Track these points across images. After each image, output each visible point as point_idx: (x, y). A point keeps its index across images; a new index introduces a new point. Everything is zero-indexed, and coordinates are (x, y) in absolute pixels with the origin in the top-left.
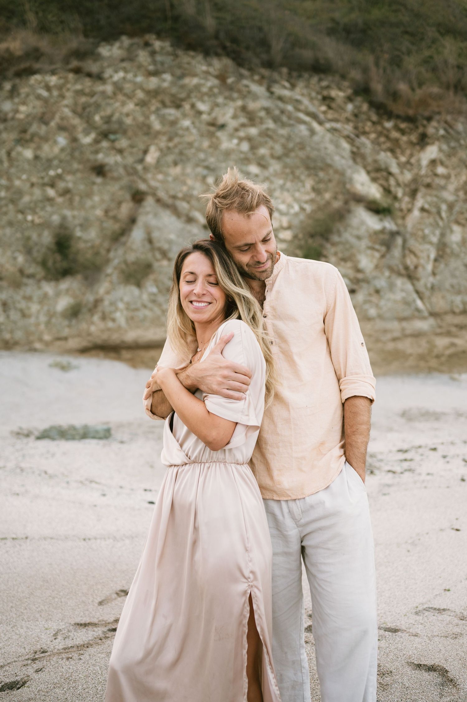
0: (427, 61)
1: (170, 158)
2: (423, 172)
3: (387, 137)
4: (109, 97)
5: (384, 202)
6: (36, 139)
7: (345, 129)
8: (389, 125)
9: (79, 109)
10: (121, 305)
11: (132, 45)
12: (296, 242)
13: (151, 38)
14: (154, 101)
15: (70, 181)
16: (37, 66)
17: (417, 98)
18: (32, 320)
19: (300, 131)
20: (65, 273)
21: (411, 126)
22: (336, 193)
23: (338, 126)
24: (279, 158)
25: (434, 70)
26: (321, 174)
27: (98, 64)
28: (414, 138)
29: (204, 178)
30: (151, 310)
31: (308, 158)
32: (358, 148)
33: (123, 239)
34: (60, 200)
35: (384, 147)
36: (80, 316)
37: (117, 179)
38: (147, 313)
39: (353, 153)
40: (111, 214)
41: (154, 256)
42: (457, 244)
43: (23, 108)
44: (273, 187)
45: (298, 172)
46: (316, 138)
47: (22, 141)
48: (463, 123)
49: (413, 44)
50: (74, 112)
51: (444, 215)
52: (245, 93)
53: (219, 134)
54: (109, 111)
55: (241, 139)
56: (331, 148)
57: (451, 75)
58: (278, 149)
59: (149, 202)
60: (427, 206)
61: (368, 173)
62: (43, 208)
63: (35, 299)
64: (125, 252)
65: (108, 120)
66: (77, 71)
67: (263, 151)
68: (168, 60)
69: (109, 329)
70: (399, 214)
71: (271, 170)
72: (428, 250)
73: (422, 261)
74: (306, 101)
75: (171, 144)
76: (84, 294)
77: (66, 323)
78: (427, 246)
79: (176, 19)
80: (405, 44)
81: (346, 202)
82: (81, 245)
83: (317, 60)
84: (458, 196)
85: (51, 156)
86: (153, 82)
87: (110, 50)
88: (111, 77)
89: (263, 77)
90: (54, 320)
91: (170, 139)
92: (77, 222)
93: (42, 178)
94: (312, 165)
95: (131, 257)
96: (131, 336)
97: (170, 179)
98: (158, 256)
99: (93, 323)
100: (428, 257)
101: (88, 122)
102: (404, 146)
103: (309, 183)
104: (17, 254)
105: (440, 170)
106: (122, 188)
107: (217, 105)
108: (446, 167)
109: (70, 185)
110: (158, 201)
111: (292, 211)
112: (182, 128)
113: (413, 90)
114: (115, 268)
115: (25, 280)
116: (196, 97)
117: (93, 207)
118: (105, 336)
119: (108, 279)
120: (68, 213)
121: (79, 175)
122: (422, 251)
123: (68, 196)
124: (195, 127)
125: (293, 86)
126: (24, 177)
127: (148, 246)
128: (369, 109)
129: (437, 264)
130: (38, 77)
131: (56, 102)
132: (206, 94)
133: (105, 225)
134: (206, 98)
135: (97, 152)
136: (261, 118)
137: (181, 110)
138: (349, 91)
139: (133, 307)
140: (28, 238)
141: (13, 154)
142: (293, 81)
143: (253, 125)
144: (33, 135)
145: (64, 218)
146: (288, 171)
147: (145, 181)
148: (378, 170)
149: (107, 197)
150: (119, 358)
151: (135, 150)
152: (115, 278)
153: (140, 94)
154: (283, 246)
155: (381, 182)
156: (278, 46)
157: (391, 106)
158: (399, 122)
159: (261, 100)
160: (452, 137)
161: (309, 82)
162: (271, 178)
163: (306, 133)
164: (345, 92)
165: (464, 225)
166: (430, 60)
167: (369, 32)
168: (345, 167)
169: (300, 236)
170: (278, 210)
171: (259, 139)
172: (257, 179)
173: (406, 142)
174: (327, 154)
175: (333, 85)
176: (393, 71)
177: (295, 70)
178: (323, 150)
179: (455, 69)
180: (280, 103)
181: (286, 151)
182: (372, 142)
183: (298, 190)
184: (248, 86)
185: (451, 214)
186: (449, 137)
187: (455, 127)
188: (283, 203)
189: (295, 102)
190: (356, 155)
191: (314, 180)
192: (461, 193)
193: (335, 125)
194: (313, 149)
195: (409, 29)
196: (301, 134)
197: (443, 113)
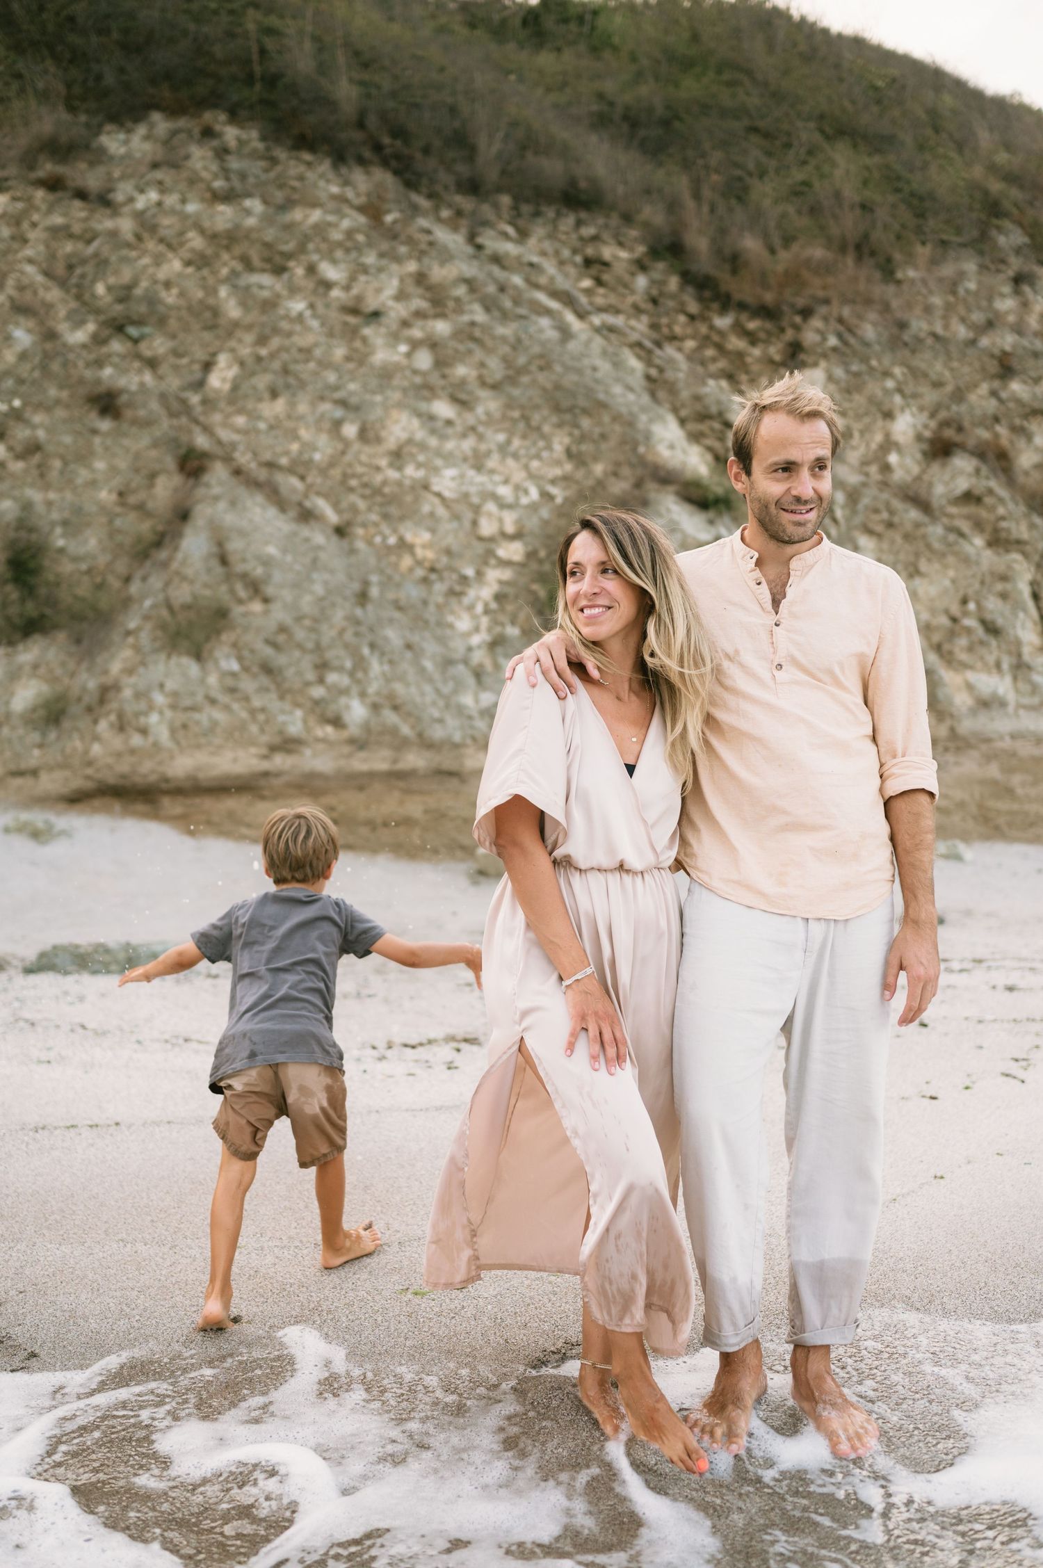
0: (799, 191)
1: (262, 381)
3: (720, 348)
4: (129, 246)
5: (717, 484)
7: (632, 328)
8: (723, 322)
9: (60, 270)
10: (159, 699)
11: (174, 133)
12: (534, 566)
13: (217, 119)
14: (225, 256)
15: (39, 426)
17: (780, 268)
19: (541, 331)
20: (30, 628)
21: (768, 325)
22: (618, 464)
23: (618, 321)
24: (495, 387)
25: (814, 210)
26: (586, 423)
27: (101, 170)
28: (775, 351)
29: (337, 424)
30: (227, 708)
31: (558, 387)
32: (661, 370)
33: (163, 555)
34: (17, 466)
35: (713, 368)
36: (66, 724)
37: (148, 423)
38: (219, 715)
39: (648, 378)
40: (132, 500)
41: (232, 592)
44: (483, 447)
45: (536, 418)
46: (572, 346)
48: (875, 324)
49: (769, 154)
50: (47, 274)
51: (839, 513)
52: (423, 246)
53: (367, 331)
54: (126, 275)
55: (415, 345)
56: (605, 367)
57: (849, 224)
58: (496, 368)
59: (218, 474)
61: (682, 422)
64: (167, 584)
65: (124, 294)
66: (54, 185)
67: (461, 371)
68: (256, 168)
69: (133, 752)
71: (480, 410)
74: (550, 268)
75: (263, 352)
76: (72, 675)
77: (35, 737)
79: (272, 81)
80: (753, 154)
81: (638, 484)
82: (67, 567)
83: (573, 182)
84: (867, 475)
86: (224, 216)
87: (126, 142)
88: (131, 200)
89: (459, 213)
90: (7, 731)
91: (262, 340)
92: (55, 516)
94: (566, 403)
95: (182, 594)
96: (182, 765)
97: (262, 426)
98: (242, 593)
99: (96, 738)
101: (79, 297)
102: (755, 368)
103: (560, 442)
106: (155, 444)
107: (365, 270)
109: (41, 434)
110: (237, 472)
111: (524, 501)
112: (287, 317)
113: (772, 251)
114: (146, 618)
116: (318, 250)
117: (93, 484)
118: (124, 767)
119: (131, 640)
120: (36, 496)
121: (60, 413)
123: (36, 458)
124: (315, 316)
125: (523, 235)
127: (219, 570)
128: (682, 288)
131: (7, 252)
132: (339, 244)
133: (118, 522)
134: (339, 254)
135: (99, 363)
136: (458, 300)
137: (286, 276)
138: (641, 249)
139: (188, 702)
142: (521, 222)
143: (442, 316)
145: (27, 506)
146: (516, 414)
147: (207, 429)
148: (704, 417)
149: (122, 464)
150: (156, 815)
151: (185, 361)
152: (145, 638)
153: (196, 241)
154: (507, 574)
155: (709, 442)
156: (490, 148)
157: (728, 283)
158: (744, 317)
159: (457, 262)
160: (855, 353)
161: (555, 228)
162: (481, 429)
163: (552, 334)
164: (631, 250)
165: (879, 536)
166: (806, 189)
167: (677, 124)
168: (635, 409)
169: (542, 554)
170: (495, 497)
171: (453, 344)
172: (450, 431)
173: (759, 360)
174: (597, 381)
175: (606, 236)
176: (731, 210)
177: (527, 201)
178: (588, 372)
179: (858, 211)
180: (496, 270)
181: (511, 372)
182: (690, 358)
183: (538, 456)
184: (429, 232)
185: (854, 512)
186: (848, 351)
187: (859, 332)
188: (506, 482)
189: (527, 269)
190: (657, 384)
191: (571, 434)
192: (873, 469)
193: (610, 319)
194: (568, 369)
195: (761, 124)
196: (544, 337)
197: (835, 302)
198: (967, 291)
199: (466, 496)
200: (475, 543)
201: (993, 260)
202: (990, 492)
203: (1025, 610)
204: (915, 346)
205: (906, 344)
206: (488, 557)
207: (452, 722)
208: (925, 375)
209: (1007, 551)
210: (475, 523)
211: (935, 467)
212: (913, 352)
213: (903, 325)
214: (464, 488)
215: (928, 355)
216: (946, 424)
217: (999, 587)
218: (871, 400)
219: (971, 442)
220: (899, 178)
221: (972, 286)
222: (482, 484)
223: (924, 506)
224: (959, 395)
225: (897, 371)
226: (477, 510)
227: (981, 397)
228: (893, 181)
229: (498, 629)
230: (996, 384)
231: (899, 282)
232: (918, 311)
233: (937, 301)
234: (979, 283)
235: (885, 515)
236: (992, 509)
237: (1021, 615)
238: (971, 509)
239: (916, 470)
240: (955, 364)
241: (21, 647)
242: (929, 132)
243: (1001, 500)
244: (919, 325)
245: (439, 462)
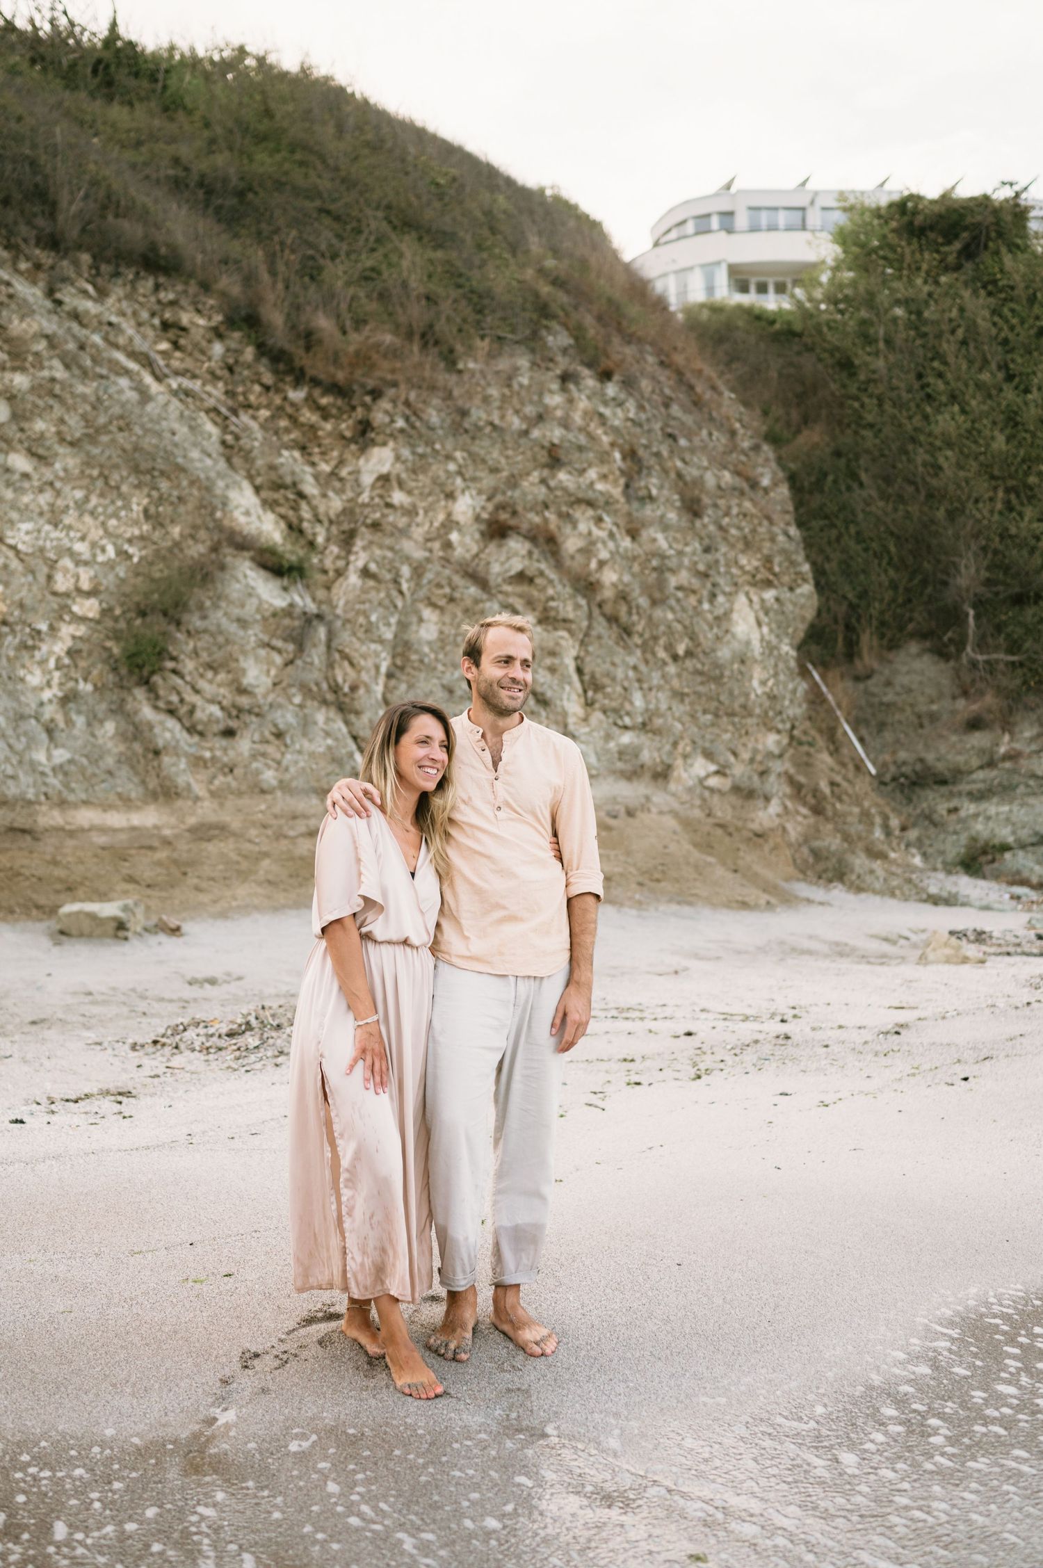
0: (368, 277)
2: (365, 498)
3: (293, 419)
5: (291, 552)
7: (210, 395)
8: (297, 395)
12: (109, 623)
17: (352, 349)
19: (121, 392)
21: (339, 402)
22: (195, 527)
23: (196, 385)
24: (72, 444)
25: (383, 296)
26: (164, 485)
28: (346, 427)
31: (136, 448)
32: (237, 438)
35: (286, 438)
39: (223, 443)
42: (429, 643)
44: (60, 503)
45: (115, 478)
46: (149, 407)
48: (439, 411)
49: (340, 237)
51: (405, 586)
52: (3, 298)
56: (183, 430)
57: (416, 313)
58: (75, 425)
60: (373, 567)
61: (257, 489)
67: (40, 425)
70: (320, 578)
71: (58, 466)
72: (377, 654)
73: (365, 676)
74: (129, 329)
78: (373, 646)
80: (325, 236)
81: (215, 549)
83: (153, 247)
84: (431, 551)
89: (38, 266)
94: (144, 466)
100: (377, 668)
102: (327, 441)
103: (138, 502)
105: (398, 497)
108: (410, 493)
111: (100, 558)
113: (344, 333)
122: (364, 657)
125: (102, 294)
128: (257, 359)
129: (393, 682)
136: (37, 354)
138: (218, 318)
142: (99, 280)
143: (23, 369)
146: (94, 472)
148: (278, 486)
154: (81, 630)
155: (282, 510)
156: (72, 206)
157: (302, 358)
158: (317, 392)
159: (38, 317)
160: (420, 436)
161: (134, 289)
162: (58, 485)
163: (132, 396)
164: (210, 319)
165: (442, 609)
166: (374, 275)
167: (250, 196)
168: (213, 475)
169: (118, 612)
170: (71, 553)
171: (30, 398)
172: (26, 485)
173: (330, 434)
174: (176, 445)
175: (184, 302)
176: (305, 288)
177: (108, 262)
178: (167, 435)
179: (424, 302)
180: (75, 327)
181: (91, 431)
182: (263, 427)
183: (115, 515)
184: (8, 284)
185: (419, 585)
186: (413, 432)
187: (425, 417)
188: (83, 539)
189: (106, 328)
190: (232, 450)
191: (149, 496)
192: (436, 545)
193: (187, 383)
194: (147, 431)
195: (332, 207)
196: (123, 398)
197: (403, 386)
198: (521, 386)
199: (42, 550)
200: (50, 597)
201: (543, 360)
202: (542, 574)
203: (570, 683)
204: (475, 433)
205: (466, 431)
206: (62, 612)
207: (25, 779)
208: (484, 461)
209: (556, 629)
210: (50, 578)
211: (492, 547)
212: (473, 438)
213: (464, 413)
214: (41, 543)
215: (486, 443)
216: (501, 507)
217: (548, 661)
218: (435, 481)
219: (525, 527)
220: (460, 275)
221: (525, 381)
222: (59, 539)
223: (482, 582)
224: (513, 482)
225: (458, 455)
226: (52, 564)
227: (532, 484)
228: (455, 276)
229: (71, 684)
230: (546, 472)
231: (460, 372)
232: (477, 401)
233: (494, 392)
234: (531, 378)
235: (447, 590)
236: (543, 590)
237: (567, 688)
238: (524, 588)
239: (475, 549)
240: (510, 452)
242: (485, 232)
243: (551, 582)
244: (478, 414)
245: (14, 515)
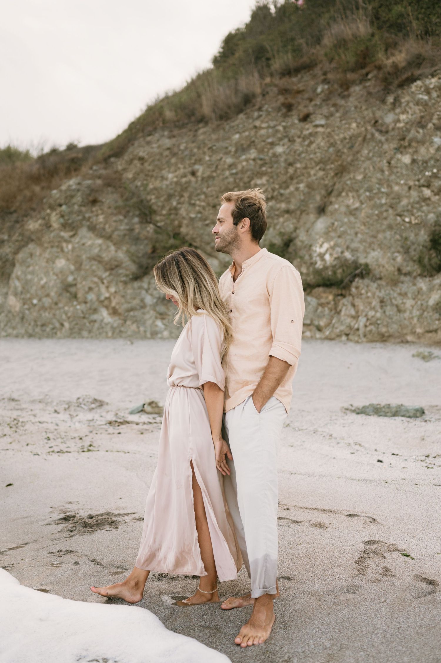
6: (414, 144)
16: (417, 72)
18: (407, 315)
34: (435, 198)
43: (403, 117)
47: (400, 149)
62: (419, 210)
63: (410, 295)
77: (436, 316)
85: (427, 158)
90: (425, 313)
93: (418, 180)
104: (396, 254)
115: (402, 278)
126: (402, 182)
130: (419, 83)
131: (434, 104)
140: (406, 239)
141: (393, 162)
144: (411, 141)
145: (439, 216)
241: (436, 277)
